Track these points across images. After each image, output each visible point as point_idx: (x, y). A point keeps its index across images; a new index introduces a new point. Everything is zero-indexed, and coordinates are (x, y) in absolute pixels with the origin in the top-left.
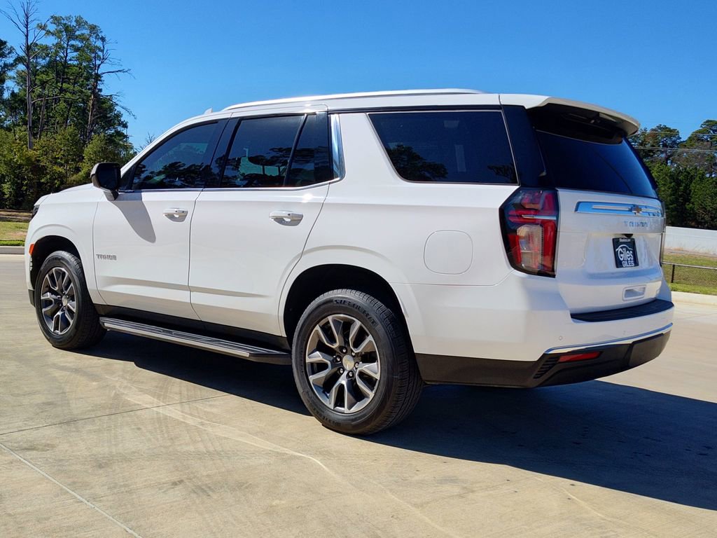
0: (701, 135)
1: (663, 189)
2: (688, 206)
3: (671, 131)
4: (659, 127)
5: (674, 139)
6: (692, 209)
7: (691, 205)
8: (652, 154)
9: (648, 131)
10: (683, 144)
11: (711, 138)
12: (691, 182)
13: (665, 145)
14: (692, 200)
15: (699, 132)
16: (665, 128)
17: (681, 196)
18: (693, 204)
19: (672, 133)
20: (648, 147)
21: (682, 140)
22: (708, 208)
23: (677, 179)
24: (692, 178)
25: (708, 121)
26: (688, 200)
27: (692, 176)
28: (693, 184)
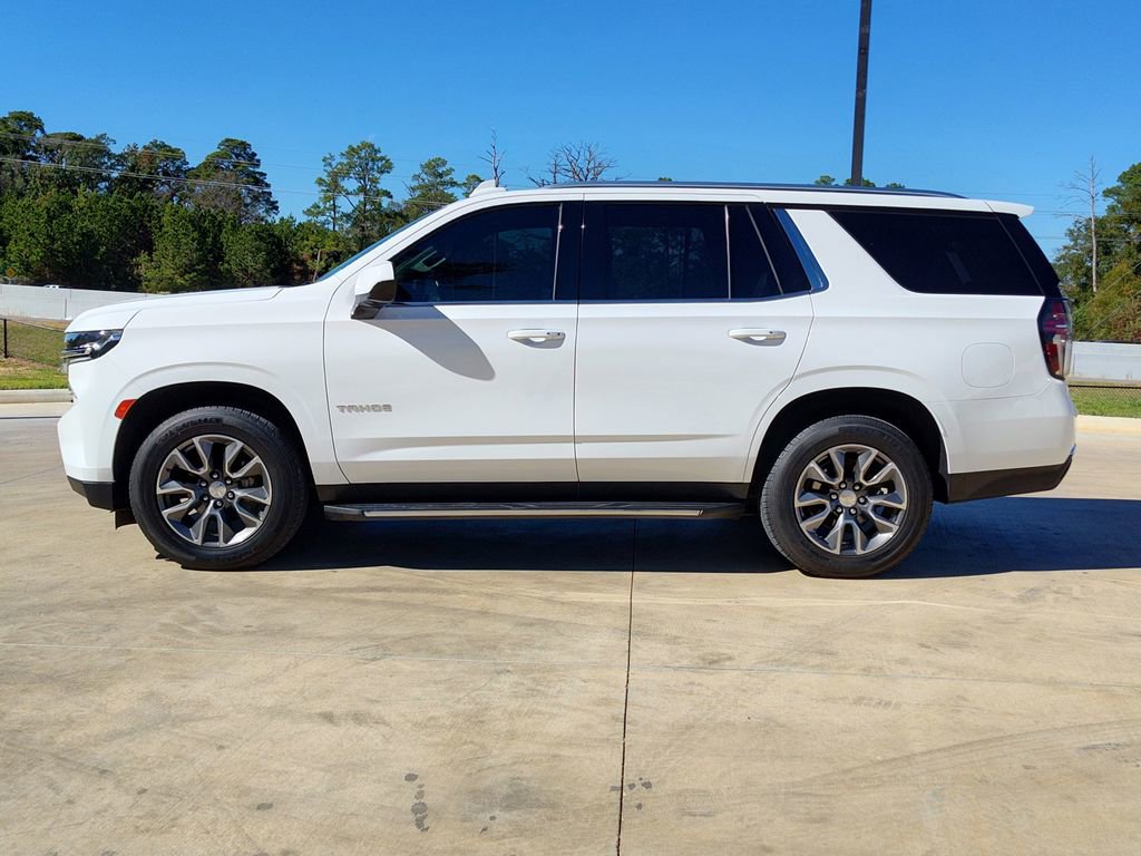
0: (220, 161)
1: (184, 240)
2: (223, 267)
3: (173, 151)
4: (154, 144)
5: (178, 163)
6: (229, 271)
7: (226, 266)
8: (150, 186)
9: (140, 149)
10: (195, 174)
11: (235, 167)
12: (221, 231)
13: (166, 173)
14: (227, 258)
15: (217, 155)
16: (163, 146)
17: (210, 251)
18: (228, 262)
19: (174, 155)
20: (144, 175)
21: (190, 166)
22: (250, 270)
23: (201, 227)
24: (220, 226)
25: (227, 140)
26: (222, 259)
27: (220, 222)
28: (223, 234)
